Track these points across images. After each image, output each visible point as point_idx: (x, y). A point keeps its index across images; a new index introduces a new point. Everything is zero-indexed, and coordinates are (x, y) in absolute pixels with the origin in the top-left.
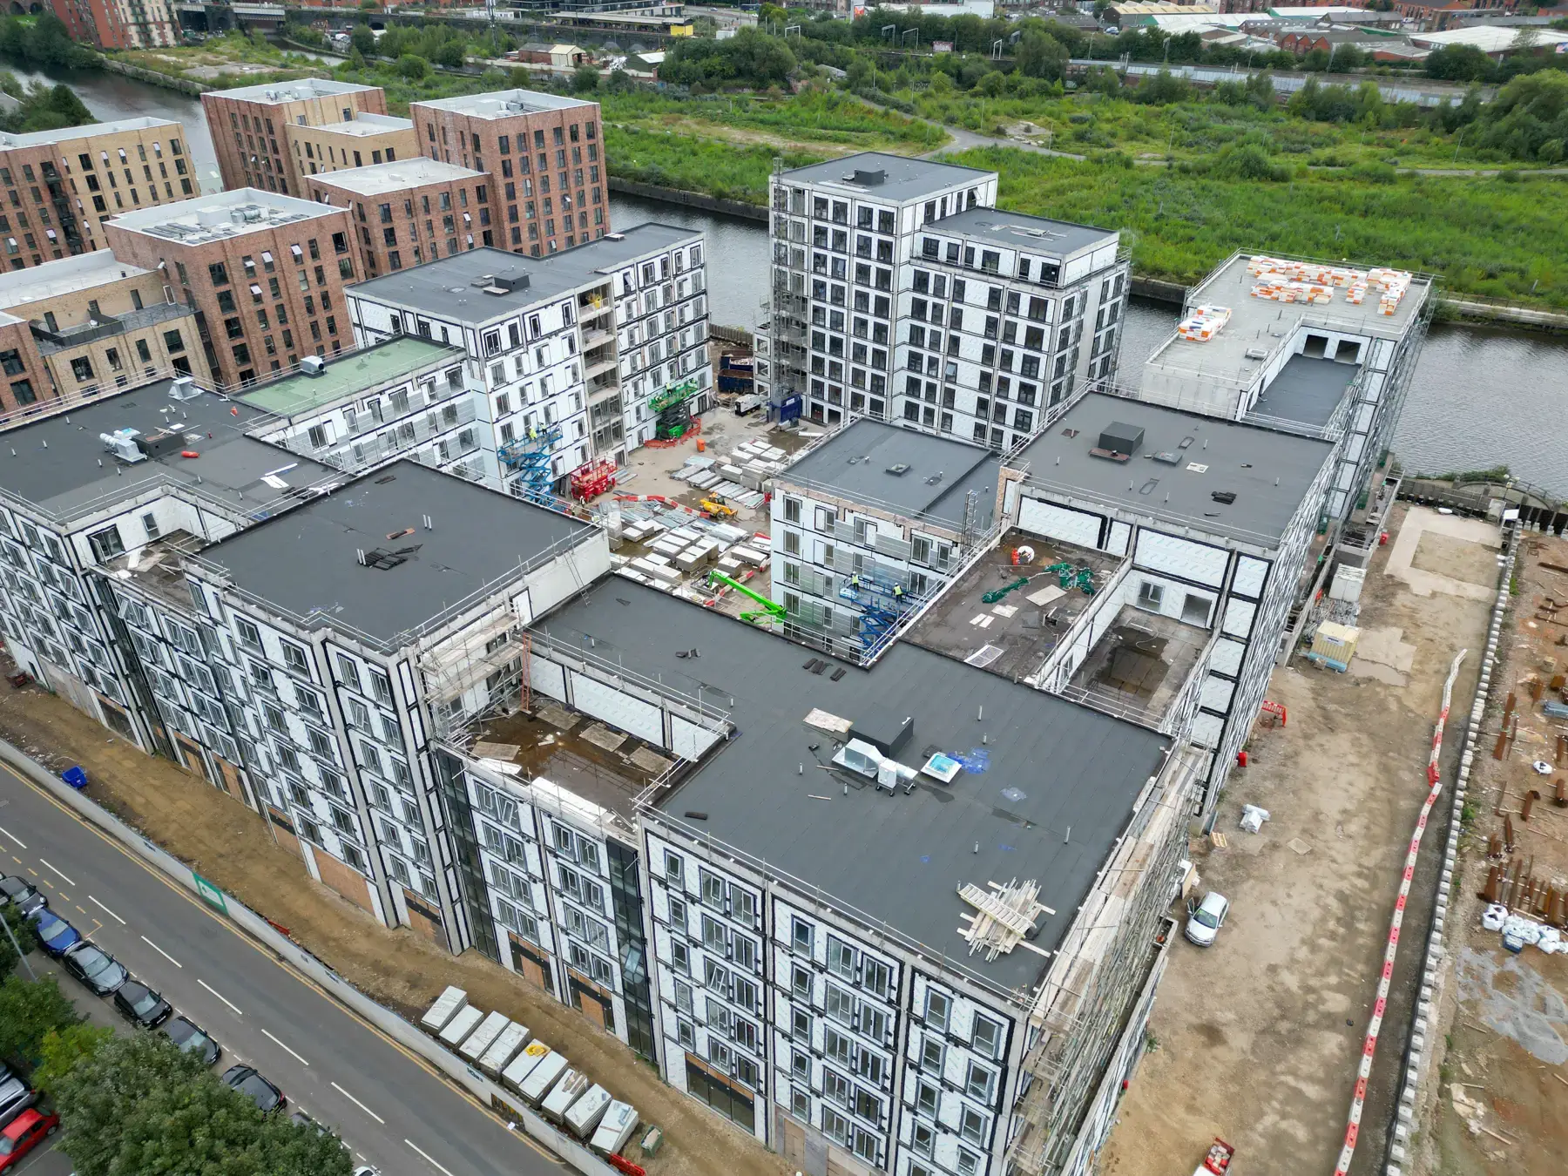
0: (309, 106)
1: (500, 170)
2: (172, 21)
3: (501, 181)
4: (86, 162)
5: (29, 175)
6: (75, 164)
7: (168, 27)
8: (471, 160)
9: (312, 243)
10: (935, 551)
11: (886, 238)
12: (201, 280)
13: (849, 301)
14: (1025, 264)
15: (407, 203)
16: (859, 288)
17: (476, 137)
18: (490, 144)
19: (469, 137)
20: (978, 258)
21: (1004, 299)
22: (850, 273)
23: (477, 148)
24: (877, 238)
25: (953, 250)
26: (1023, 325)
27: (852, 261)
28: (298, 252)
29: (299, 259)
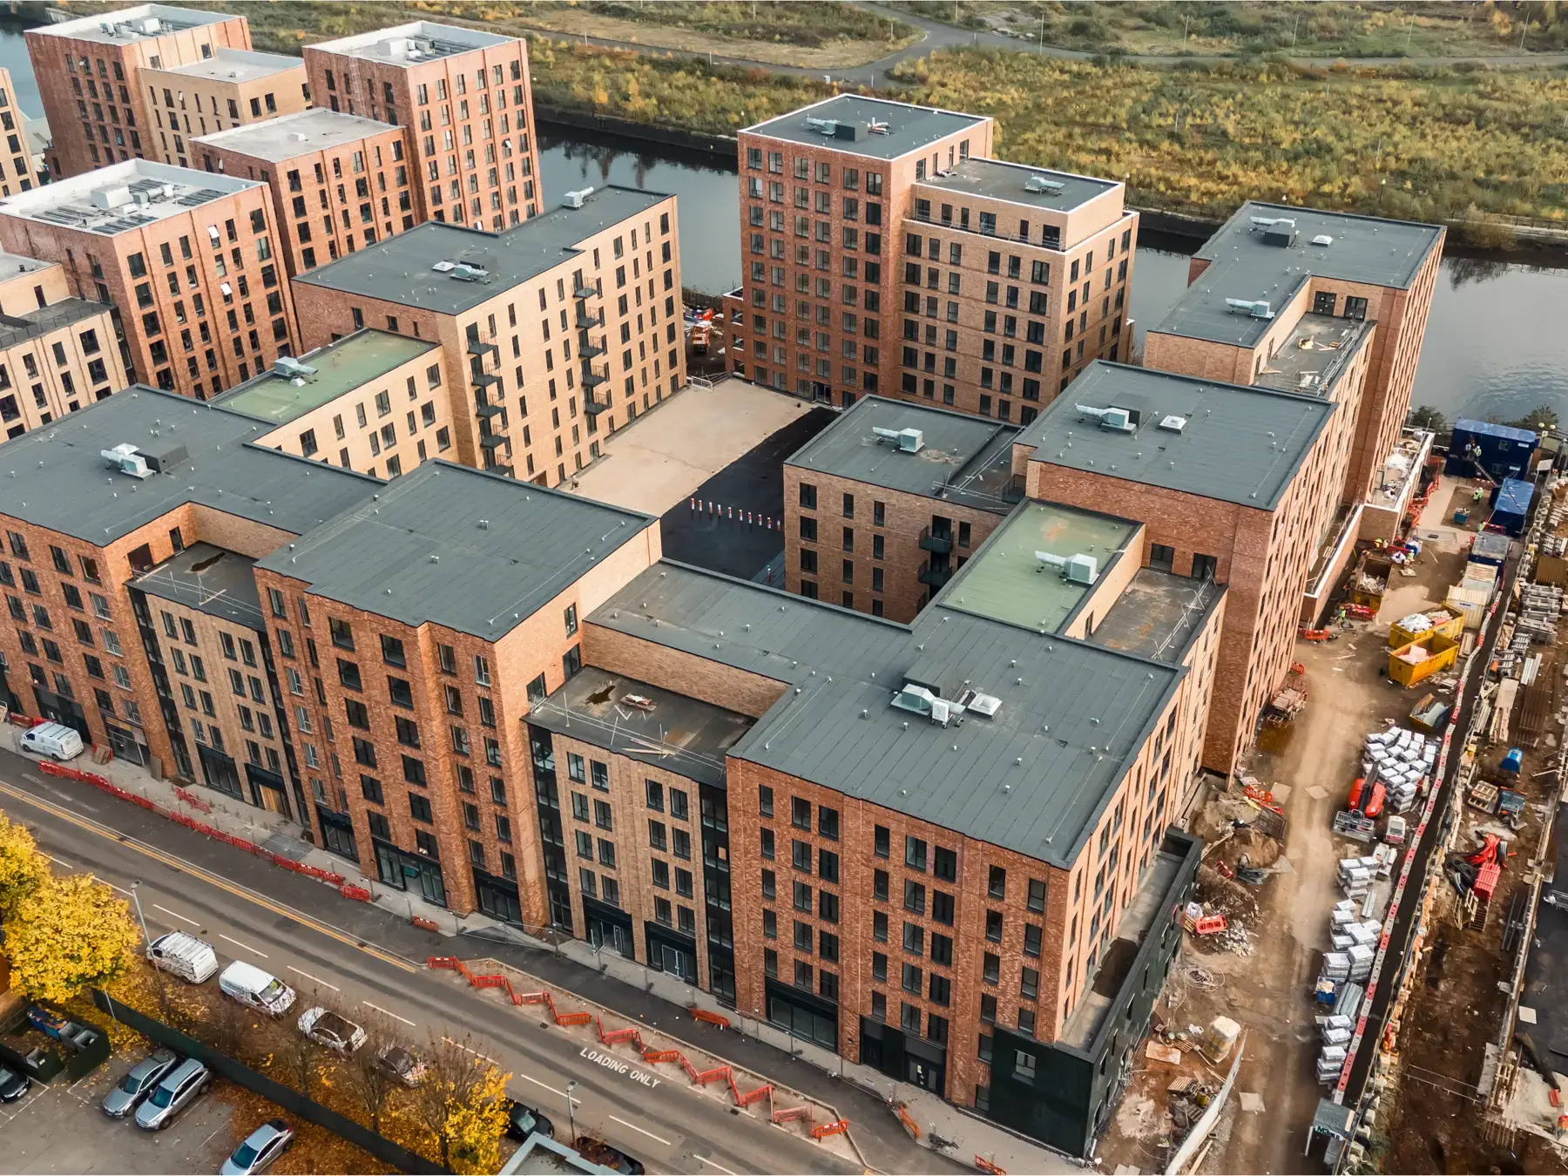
0: (163, 44)
1: (418, 124)
3: (419, 135)
8: (380, 111)
9: (230, 224)
10: (955, 528)
11: (874, 199)
12: (118, 272)
13: (836, 267)
14: (1024, 226)
15: (317, 167)
16: (847, 253)
17: (388, 86)
18: (405, 93)
19: (379, 86)
20: (974, 219)
21: (1004, 263)
22: (836, 237)
23: (389, 98)
24: (864, 200)
25: (947, 211)
26: (1026, 289)
27: (837, 225)
28: (215, 234)
29: (216, 242)
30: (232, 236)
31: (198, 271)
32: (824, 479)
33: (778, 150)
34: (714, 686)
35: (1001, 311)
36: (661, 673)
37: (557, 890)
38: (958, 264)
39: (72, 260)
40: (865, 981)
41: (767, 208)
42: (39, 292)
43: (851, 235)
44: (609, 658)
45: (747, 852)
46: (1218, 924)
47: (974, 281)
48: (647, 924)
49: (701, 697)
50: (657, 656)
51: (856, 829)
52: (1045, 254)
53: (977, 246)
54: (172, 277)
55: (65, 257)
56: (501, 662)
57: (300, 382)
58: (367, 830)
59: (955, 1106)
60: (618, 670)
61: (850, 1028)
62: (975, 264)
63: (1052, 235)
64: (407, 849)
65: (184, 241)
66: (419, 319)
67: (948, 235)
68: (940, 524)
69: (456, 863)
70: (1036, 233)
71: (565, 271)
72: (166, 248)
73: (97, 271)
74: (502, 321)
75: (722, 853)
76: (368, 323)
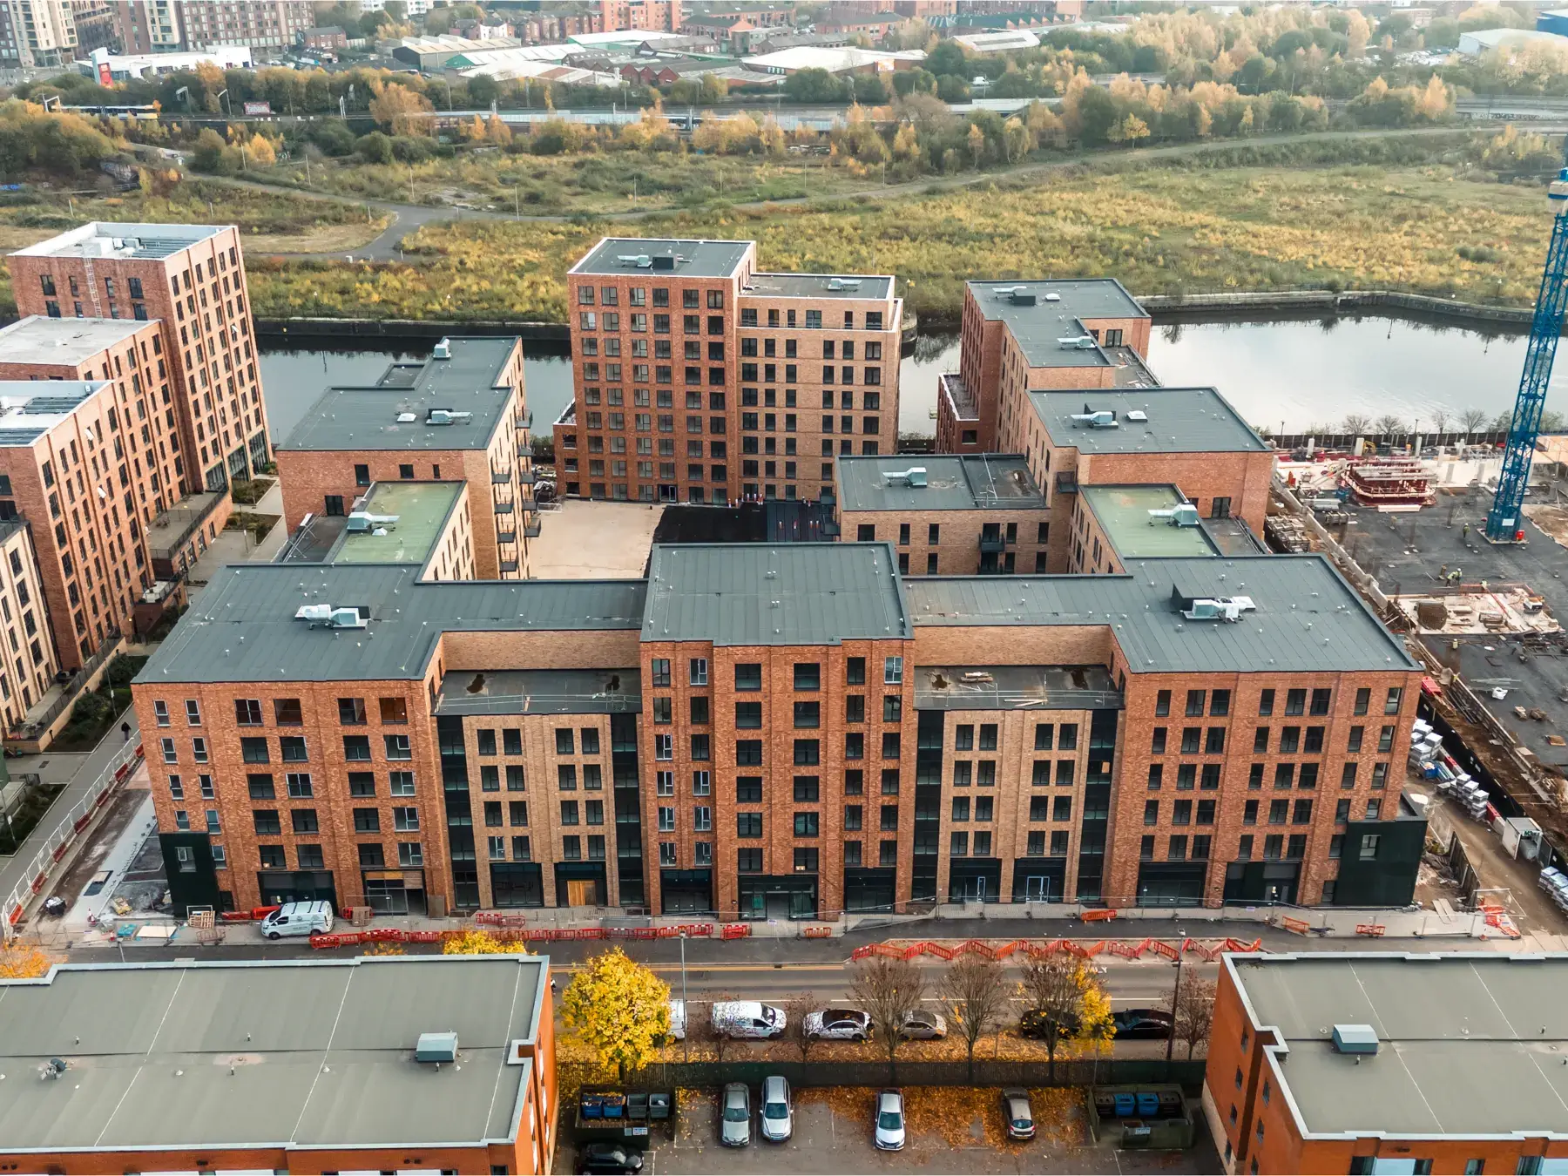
1: (175, 314)
9: (98, 424)
10: (1003, 531)
11: (716, 313)
13: (679, 377)
14: (848, 315)
20: (801, 317)
21: (838, 348)
24: (706, 315)
25: (773, 315)
26: (859, 366)
27: (678, 340)
32: (882, 516)
33: (611, 285)
34: (1031, 648)
35: (838, 388)
36: (979, 652)
38: (793, 357)
40: (1236, 830)
41: (602, 337)
43: (695, 347)
44: (926, 654)
45: (1138, 756)
47: (810, 365)
48: (1017, 862)
49: (1017, 663)
50: (976, 638)
52: (874, 336)
53: (810, 342)
57: (383, 531)
58: (734, 872)
59: (1307, 907)
60: (934, 663)
61: (1218, 877)
62: (810, 354)
63: (875, 319)
64: (782, 872)
66: (441, 461)
67: (779, 334)
68: (990, 529)
70: (860, 320)
75: (1105, 768)
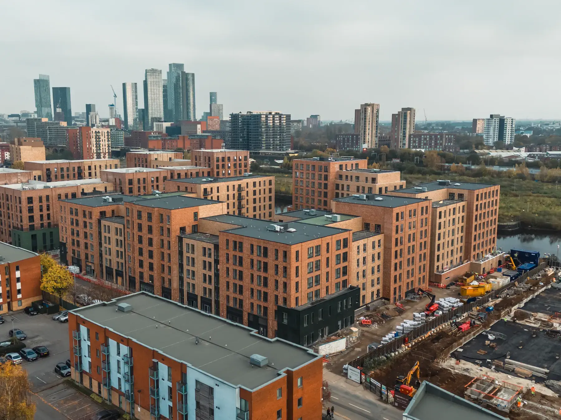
0: (159, 156)
1: (215, 167)
2: (109, 152)
3: (216, 170)
4: (90, 168)
5: (74, 170)
6: (87, 168)
7: (107, 154)
8: (207, 165)
9: (157, 178)
11: (326, 173)
12: (125, 183)
13: (316, 195)
14: (367, 178)
15: (186, 173)
16: (319, 190)
17: (209, 158)
18: (213, 159)
19: (207, 158)
20: (354, 178)
21: (361, 189)
22: (316, 185)
23: (209, 161)
24: (323, 174)
25: (347, 177)
27: (316, 182)
28: (153, 179)
29: (152, 181)
30: (157, 182)
31: (146, 188)
33: (302, 163)
37: (181, 291)
38: (349, 191)
39: (116, 181)
40: (249, 299)
41: (299, 180)
42: (106, 188)
43: (320, 184)
44: (204, 229)
45: (223, 263)
46: (369, 322)
48: (201, 297)
50: (215, 225)
51: (246, 246)
52: (372, 185)
53: (353, 185)
54: (139, 187)
55: (114, 181)
56: (173, 217)
58: (139, 279)
61: (245, 318)
62: (353, 191)
63: (374, 180)
64: (146, 282)
65: (144, 179)
66: (193, 187)
67: (345, 183)
69: (157, 284)
70: (370, 180)
71: (236, 183)
72: (139, 180)
73: (120, 183)
74: (215, 190)
75: (218, 267)
76: (181, 190)
